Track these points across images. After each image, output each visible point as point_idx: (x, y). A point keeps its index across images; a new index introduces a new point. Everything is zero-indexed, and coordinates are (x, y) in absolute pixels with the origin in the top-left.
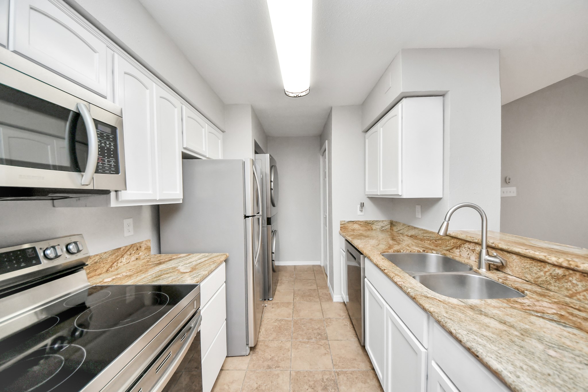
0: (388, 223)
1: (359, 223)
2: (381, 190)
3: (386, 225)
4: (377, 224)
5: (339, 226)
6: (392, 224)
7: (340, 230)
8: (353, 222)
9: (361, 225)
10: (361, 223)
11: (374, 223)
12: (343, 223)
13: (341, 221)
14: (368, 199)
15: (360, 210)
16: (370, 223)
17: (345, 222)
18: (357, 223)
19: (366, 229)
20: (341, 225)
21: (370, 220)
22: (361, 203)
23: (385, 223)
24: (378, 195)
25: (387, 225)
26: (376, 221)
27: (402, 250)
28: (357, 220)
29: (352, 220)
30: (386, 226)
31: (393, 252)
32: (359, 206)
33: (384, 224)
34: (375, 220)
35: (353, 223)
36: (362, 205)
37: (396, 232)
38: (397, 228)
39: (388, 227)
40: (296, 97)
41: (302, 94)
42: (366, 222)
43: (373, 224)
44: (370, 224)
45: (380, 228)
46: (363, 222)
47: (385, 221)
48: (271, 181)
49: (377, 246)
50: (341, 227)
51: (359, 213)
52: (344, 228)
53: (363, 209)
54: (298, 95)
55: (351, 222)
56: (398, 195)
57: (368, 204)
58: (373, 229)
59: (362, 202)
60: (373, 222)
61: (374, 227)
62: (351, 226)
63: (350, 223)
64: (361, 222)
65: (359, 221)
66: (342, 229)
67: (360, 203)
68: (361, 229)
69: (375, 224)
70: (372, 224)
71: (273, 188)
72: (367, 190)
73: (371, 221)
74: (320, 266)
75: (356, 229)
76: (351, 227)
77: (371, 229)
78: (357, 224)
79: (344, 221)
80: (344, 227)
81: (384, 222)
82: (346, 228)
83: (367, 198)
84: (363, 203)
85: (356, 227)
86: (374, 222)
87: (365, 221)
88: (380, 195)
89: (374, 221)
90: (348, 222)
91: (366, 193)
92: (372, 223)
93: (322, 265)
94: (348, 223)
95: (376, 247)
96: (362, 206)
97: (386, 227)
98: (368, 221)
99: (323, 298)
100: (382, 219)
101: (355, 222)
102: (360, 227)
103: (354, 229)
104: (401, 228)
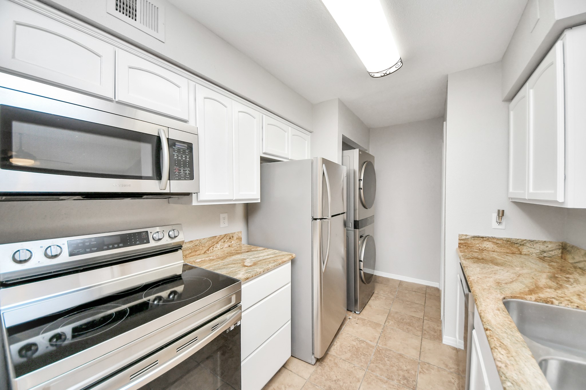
0: (557, 247)
1: (495, 241)
2: (531, 191)
3: (551, 249)
4: (532, 247)
5: (456, 242)
6: (565, 248)
7: (458, 247)
8: (482, 238)
9: (497, 244)
10: (498, 242)
11: (525, 243)
12: (464, 237)
13: (459, 235)
15: (497, 222)
16: (517, 244)
17: (467, 237)
18: (490, 240)
19: (508, 251)
20: (459, 240)
21: (518, 238)
22: (499, 211)
23: (549, 246)
24: (525, 199)
25: (555, 249)
26: (530, 240)
28: (490, 236)
30: (552, 251)
32: (495, 215)
33: (547, 248)
34: (528, 239)
35: (482, 239)
36: (501, 214)
37: (571, 263)
38: (574, 258)
39: (556, 254)
40: (384, 76)
41: (392, 70)
42: (508, 241)
43: (523, 245)
44: (518, 245)
45: (537, 253)
46: (501, 239)
47: (550, 242)
48: (360, 180)
50: (459, 244)
51: (495, 225)
52: (465, 245)
53: (502, 220)
54: (386, 73)
55: (478, 237)
57: (511, 211)
58: (522, 253)
59: (501, 209)
60: (522, 241)
61: (525, 250)
62: (478, 244)
63: (476, 238)
64: (498, 239)
65: (493, 238)
66: (462, 246)
67: (497, 211)
68: (498, 251)
69: (528, 245)
70: (521, 245)
71: (362, 187)
72: (511, 190)
73: (520, 241)
74: (438, 289)
75: (488, 249)
76: (478, 245)
77: (518, 252)
78: (489, 241)
79: (466, 235)
80: (465, 243)
81: (546, 245)
82: (469, 246)
83: (511, 203)
84: (503, 211)
85: (487, 246)
86: (525, 242)
87: (507, 239)
88: (529, 200)
89: (525, 240)
90: (474, 237)
91: (510, 196)
92: (522, 244)
94: (473, 239)
96: (501, 215)
97: (550, 252)
98: (511, 239)
99: (428, 332)
100: (544, 240)
101: (486, 238)
102: (496, 247)
103: (485, 248)
104: (582, 259)
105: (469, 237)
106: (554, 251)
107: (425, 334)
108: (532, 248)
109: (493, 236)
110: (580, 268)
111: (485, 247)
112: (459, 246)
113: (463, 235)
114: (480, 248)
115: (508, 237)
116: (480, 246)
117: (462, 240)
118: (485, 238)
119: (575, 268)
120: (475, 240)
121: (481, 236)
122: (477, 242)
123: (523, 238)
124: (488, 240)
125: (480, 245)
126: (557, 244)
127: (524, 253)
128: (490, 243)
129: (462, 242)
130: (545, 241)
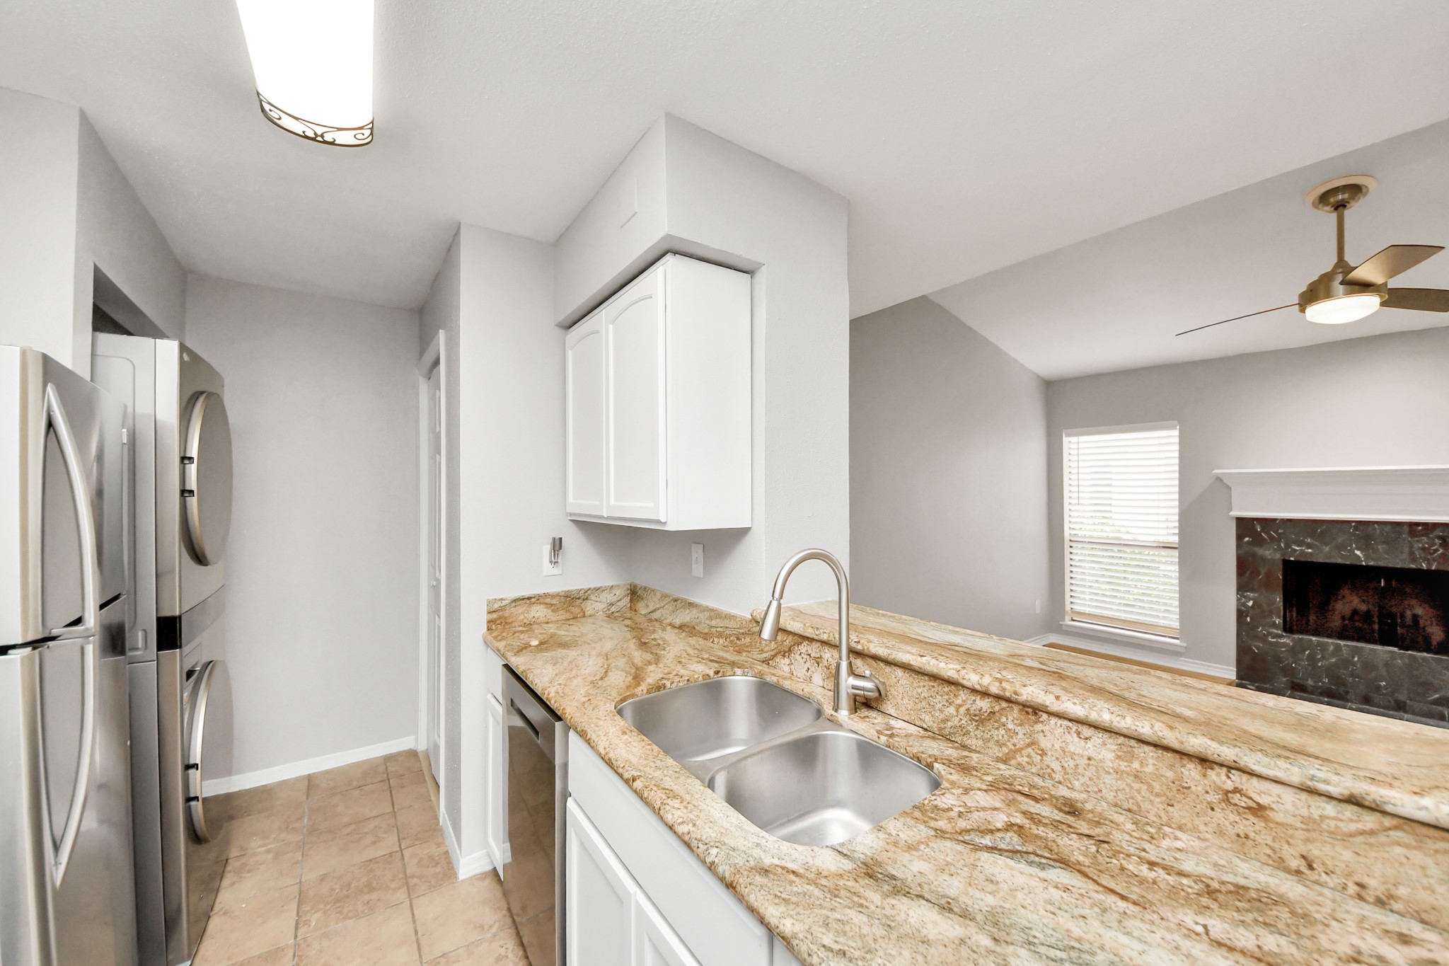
0: (626, 593)
1: (548, 600)
2: (612, 502)
3: (619, 598)
4: (598, 599)
5: (484, 618)
6: (635, 594)
7: (485, 629)
8: (529, 598)
9: (552, 605)
10: (554, 601)
11: (589, 595)
12: (496, 606)
13: (489, 602)
14: (573, 527)
15: (551, 562)
16: (579, 598)
17: (504, 603)
18: (541, 600)
19: (568, 616)
20: (489, 613)
21: (579, 588)
22: (554, 539)
23: (617, 594)
24: (602, 517)
25: (623, 598)
26: (595, 589)
27: (668, 680)
28: (541, 592)
29: (527, 593)
30: (620, 600)
31: (648, 692)
32: (547, 548)
33: (615, 597)
34: (592, 586)
35: (528, 602)
36: (557, 545)
37: (645, 615)
38: (647, 606)
39: (625, 604)
42: (567, 597)
43: (587, 599)
44: (580, 601)
45: (604, 609)
46: (558, 595)
47: (618, 586)
48: (185, 459)
49: (602, 678)
50: (489, 622)
51: (547, 568)
52: (499, 622)
53: (560, 557)
55: (522, 599)
56: (659, 522)
57: (575, 542)
58: (587, 613)
59: (558, 536)
60: (586, 592)
61: (590, 607)
62: (523, 613)
63: (520, 602)
64: (553, 596)
65: (546, 595)
66: (494, 627)
67: (551, 540)
68: (554, 619)
69: (593, 597)
70: (584, 600)
71: (194, 487)
72: (571, 499)
73: (583, 592)
74: (413, 754)
75: (537, 621)
76: (522, 617)
77: (582, 614)
78: (540, 603)
79: (502, 599)
80: (500, 618)
81: (614, 592)
82: (505, 623)
83: (570, 523)
84: (561, 539)
85: (537, 614)
86: (589, 592)
87: (565, 592)
88: (609, 518)
89: (589, 589)
90: (515, 601)
91: (569, 510)
92: (585, 597)
93: (421, 747)
94: (514, 604)
95: (600, 683)
96: (557, 548)
97: (619, 604)
98: (572, 591)
99: (420, 877)
100: (611, 584)
101: (534, 597)
102: (551, 613)
103: (534, 620)
104: (658, 606)
105: (506, 602)
106: (622, 601)
107: (415, 885)
108: (597, 601)
109: (546, 592)
110: (656, 620)
111: (534, 617)
112: (488, 627)
113: (495, 599)
114: (525, 621)
115: (567, 589)
116: (525, 617)
117: (494, 611)
118: (533, 599)
119: (650, 620)
120: (518, 606)
121: (527, 597)
122: (520, 609)
123: (586, 586)
124: (538, 602)
125: (526, 615)
126: (625, 588)
127: (589, 613)
128: (542, 606)
129: (494, 616)
130: (612, 586)
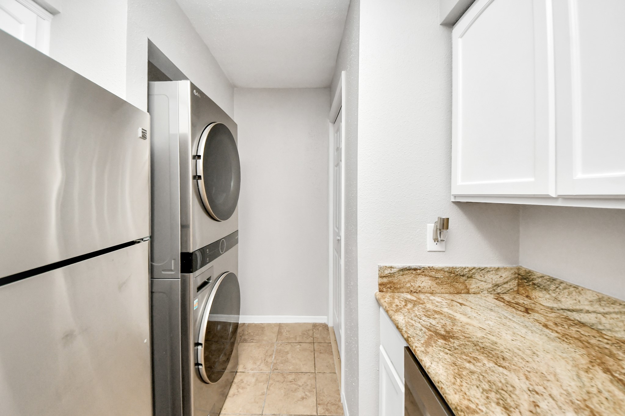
0: (513, 276)
1: (433, 274)
3: (506, 280)
4: (483, 279)
5: (375, 281)
7: (377, 291)
8: (415, 269)
9: (437, 278)
10: (439, 275)
11: (474, 274)
12: (387, 272)
13: (380, 269)
14: (455, 208)
15: (435, 239)
16: (463, 276)
17: (393, 271)
18: (426, 272)
19: (452, 290)
20: (381, 277)
21: (464, 266)
22: (440, 219)
23: (504, 275)
25: (511, 280)
26: (479, 269)
28: (426, 265)
29: (413, 265)
30: (507, 283)
32: (431, 227)
33: (502, 279)
34: (477, 266)
35: (414, 272)
36: (443, 226)
39: (512, 287)
42: (451, 273)
43: (471, 277)
44: (464, 278)
45: (489, 288)
46: (442, 270)
47: (505, 269)
50: (380, 285)
51: (431, 245)
52: (389, 286)
55: (409, 269)
57: (460, 222)
58: (471, 291)
59: (444, 217)
60: (470, 271)
61: (473, 285)
62: (409, 282)
63: (406, 272)
65: (431, 269)
66: (385, 290)
67: (434, 220)
68: (438, 291)
69: (477, 276)
70: (468, 277)
73: (467, 270)
75: (423, 291)
76: (408, 285)
77: (465, 291)
78: (425, 275)
79: (391, 267)
80: (390, 282)
81: (500, 274)
82: (395, 288)
83: (453, 204)
84: (448, 219)
85: (424, 284)
86: (473, 271)
87: (450, 268)
89: (474, 268)
90: (403, 270)
91: (454, 192)
92: (470, 275)
94: (401, 273)
97: (505, 286)
98: (456, 268)
100: (496, 265)
101: (420, 269)
102: (435, 285)
103: (419, 289)
105: (395, 270)
106: (509, 284)
108: (482, 281)
109: (431, 265)
111: (420, 287)
112: (380, 288)
113: (386, 267)
114: (412, 289)
115: (451, 265)
116: (412, 286)
117: (385, 277)
118: (418, 271)
120: (405, 274)
121: (413, 268)
122: (407, 278)
123: (470, 265)
124: (423, 273)
125: (412, 284)
126: (513, 271)
127: (473, 290)
128: (427, 278)
129: (385, 280)
130: (498, 268)
